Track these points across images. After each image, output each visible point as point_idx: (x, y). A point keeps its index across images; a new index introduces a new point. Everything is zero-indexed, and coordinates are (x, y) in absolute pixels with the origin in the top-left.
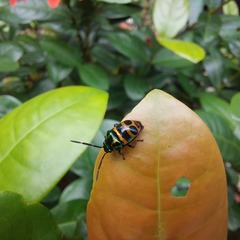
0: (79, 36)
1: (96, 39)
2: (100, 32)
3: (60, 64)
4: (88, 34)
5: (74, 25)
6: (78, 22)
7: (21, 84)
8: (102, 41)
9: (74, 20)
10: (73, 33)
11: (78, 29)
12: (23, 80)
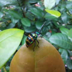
0: (21, 9)
1: (27, 10)
2: (28, 8)
3: (15, 18)
4: (24, 8)
5: (19, 6)
6: (21, 5)
7: (5, 24)
8: (29, 10)
9: (19, 4)
10: (19, 8)
11: (21, 7)
12: (5, 23)
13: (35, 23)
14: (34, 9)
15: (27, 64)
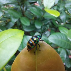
0: (21, 8)
1: (26, 9)
2: (27, 7)
3: (15, 17)
4: (23, 7)
5: (19, 4)
6: (20, 4)
10: (19, 7)
11: (20, 6)
12: (5, 22)
13: (34, 22)
14: (34, 8)
15: (28, 67)
